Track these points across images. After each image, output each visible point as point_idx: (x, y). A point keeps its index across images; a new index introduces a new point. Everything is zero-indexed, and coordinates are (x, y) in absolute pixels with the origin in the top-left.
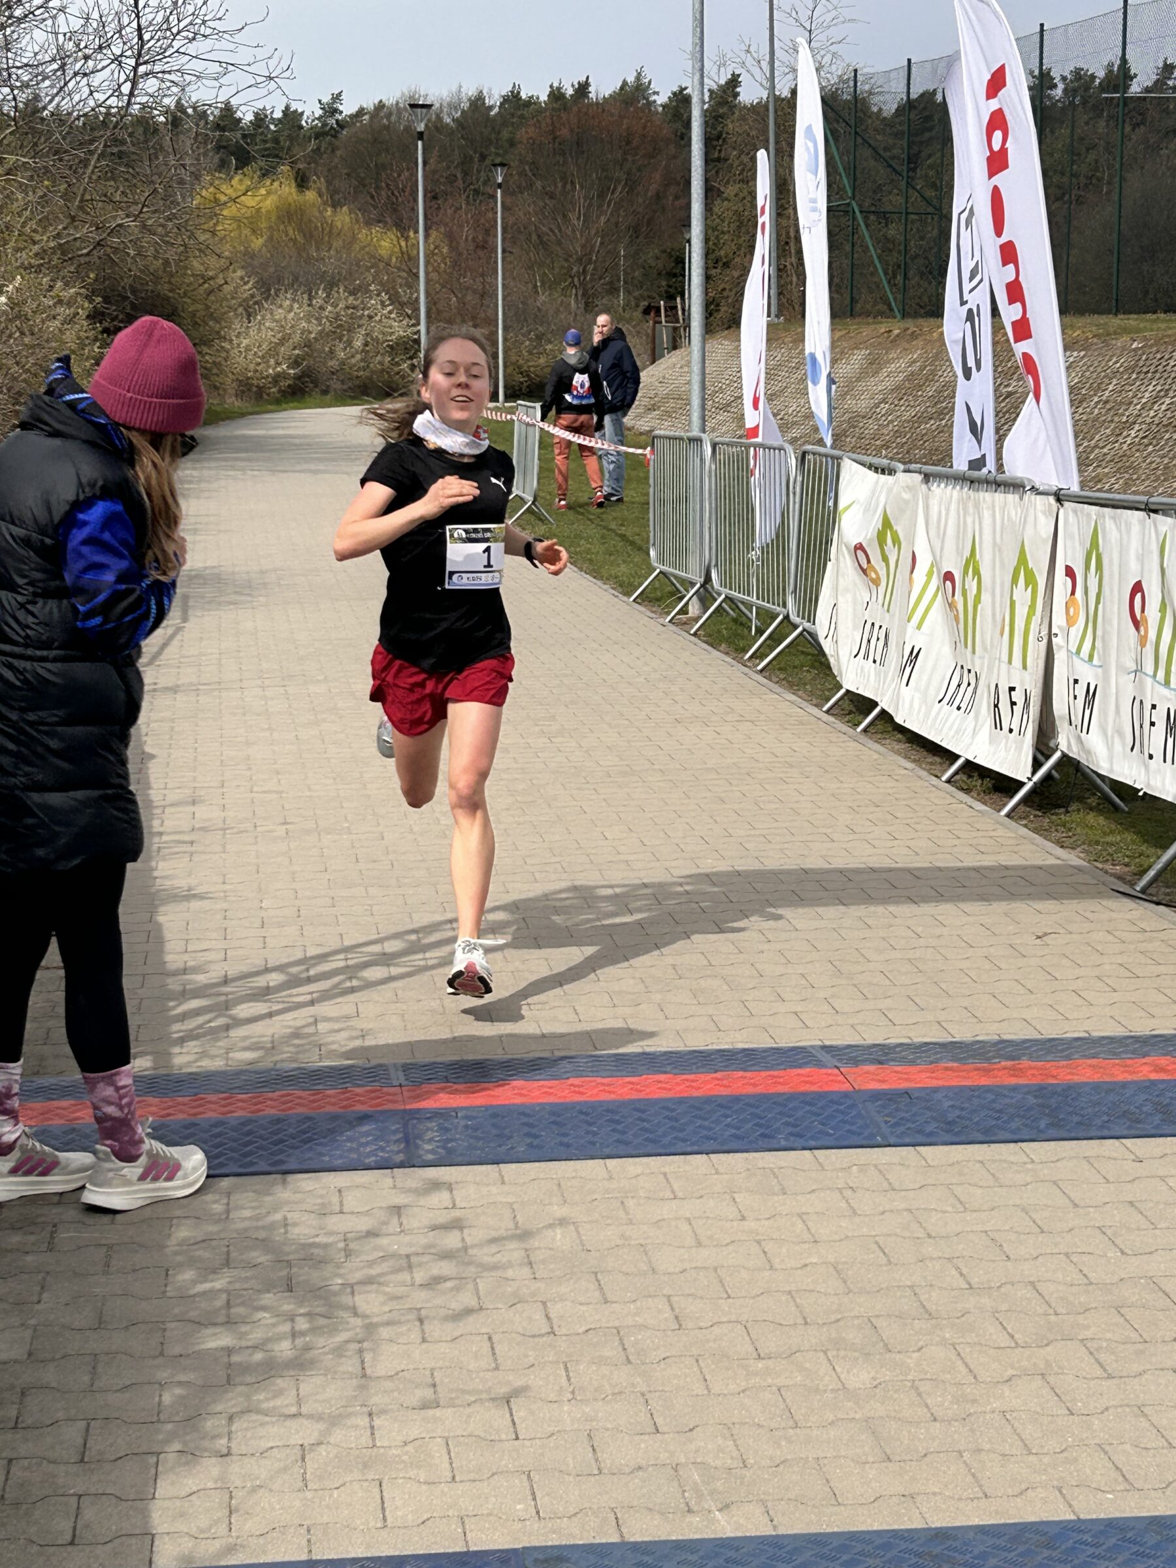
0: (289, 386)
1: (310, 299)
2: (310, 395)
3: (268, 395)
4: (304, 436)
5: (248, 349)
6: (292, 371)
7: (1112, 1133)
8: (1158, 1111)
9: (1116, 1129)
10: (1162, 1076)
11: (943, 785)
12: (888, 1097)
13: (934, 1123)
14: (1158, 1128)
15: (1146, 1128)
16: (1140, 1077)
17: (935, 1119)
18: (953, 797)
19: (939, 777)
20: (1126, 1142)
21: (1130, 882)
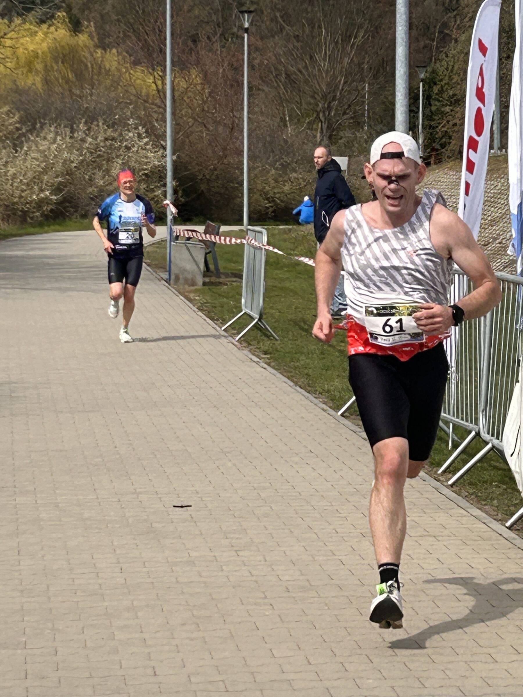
0: (52, 211)
1: (72, 132)
2: (70, 219)
3: (32, 218)
4: (59, 257)
5: (14, 177)
6: (54, 197)
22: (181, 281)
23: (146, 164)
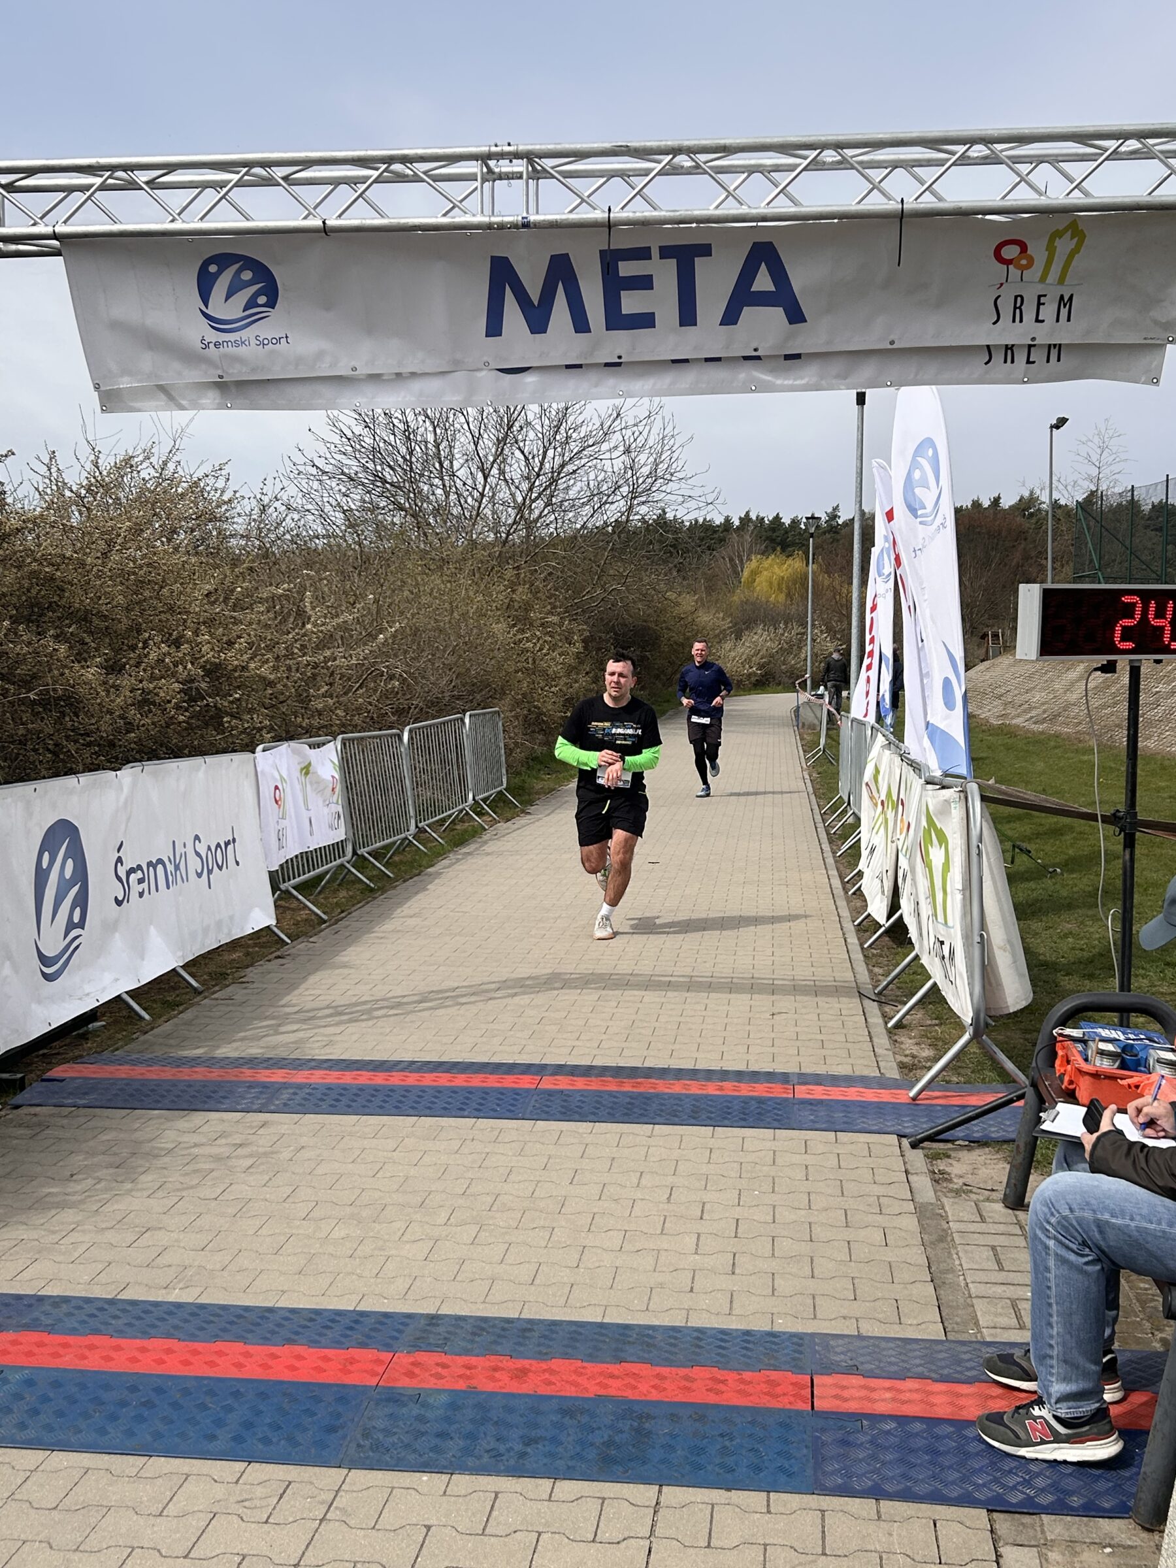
0: (757, 680)
1: (775, 629)
2: (769, 686)
5: (734, 658)
6: (759, 672)
7: (654, 1121)
8: (692, 1111)
9: (658, 1119)
10: (718, 1093)
11: (850, 927)
12: (550, 1093)
13: (560, 1109)
14: (683, 1120)
15: (676, 1120)
16: (704, 1092)
17: (562, 1107)
18: (844, 934)
19: (854, 922)
20: (656, 1126)
21: (875, 987)
22: (806, 727)
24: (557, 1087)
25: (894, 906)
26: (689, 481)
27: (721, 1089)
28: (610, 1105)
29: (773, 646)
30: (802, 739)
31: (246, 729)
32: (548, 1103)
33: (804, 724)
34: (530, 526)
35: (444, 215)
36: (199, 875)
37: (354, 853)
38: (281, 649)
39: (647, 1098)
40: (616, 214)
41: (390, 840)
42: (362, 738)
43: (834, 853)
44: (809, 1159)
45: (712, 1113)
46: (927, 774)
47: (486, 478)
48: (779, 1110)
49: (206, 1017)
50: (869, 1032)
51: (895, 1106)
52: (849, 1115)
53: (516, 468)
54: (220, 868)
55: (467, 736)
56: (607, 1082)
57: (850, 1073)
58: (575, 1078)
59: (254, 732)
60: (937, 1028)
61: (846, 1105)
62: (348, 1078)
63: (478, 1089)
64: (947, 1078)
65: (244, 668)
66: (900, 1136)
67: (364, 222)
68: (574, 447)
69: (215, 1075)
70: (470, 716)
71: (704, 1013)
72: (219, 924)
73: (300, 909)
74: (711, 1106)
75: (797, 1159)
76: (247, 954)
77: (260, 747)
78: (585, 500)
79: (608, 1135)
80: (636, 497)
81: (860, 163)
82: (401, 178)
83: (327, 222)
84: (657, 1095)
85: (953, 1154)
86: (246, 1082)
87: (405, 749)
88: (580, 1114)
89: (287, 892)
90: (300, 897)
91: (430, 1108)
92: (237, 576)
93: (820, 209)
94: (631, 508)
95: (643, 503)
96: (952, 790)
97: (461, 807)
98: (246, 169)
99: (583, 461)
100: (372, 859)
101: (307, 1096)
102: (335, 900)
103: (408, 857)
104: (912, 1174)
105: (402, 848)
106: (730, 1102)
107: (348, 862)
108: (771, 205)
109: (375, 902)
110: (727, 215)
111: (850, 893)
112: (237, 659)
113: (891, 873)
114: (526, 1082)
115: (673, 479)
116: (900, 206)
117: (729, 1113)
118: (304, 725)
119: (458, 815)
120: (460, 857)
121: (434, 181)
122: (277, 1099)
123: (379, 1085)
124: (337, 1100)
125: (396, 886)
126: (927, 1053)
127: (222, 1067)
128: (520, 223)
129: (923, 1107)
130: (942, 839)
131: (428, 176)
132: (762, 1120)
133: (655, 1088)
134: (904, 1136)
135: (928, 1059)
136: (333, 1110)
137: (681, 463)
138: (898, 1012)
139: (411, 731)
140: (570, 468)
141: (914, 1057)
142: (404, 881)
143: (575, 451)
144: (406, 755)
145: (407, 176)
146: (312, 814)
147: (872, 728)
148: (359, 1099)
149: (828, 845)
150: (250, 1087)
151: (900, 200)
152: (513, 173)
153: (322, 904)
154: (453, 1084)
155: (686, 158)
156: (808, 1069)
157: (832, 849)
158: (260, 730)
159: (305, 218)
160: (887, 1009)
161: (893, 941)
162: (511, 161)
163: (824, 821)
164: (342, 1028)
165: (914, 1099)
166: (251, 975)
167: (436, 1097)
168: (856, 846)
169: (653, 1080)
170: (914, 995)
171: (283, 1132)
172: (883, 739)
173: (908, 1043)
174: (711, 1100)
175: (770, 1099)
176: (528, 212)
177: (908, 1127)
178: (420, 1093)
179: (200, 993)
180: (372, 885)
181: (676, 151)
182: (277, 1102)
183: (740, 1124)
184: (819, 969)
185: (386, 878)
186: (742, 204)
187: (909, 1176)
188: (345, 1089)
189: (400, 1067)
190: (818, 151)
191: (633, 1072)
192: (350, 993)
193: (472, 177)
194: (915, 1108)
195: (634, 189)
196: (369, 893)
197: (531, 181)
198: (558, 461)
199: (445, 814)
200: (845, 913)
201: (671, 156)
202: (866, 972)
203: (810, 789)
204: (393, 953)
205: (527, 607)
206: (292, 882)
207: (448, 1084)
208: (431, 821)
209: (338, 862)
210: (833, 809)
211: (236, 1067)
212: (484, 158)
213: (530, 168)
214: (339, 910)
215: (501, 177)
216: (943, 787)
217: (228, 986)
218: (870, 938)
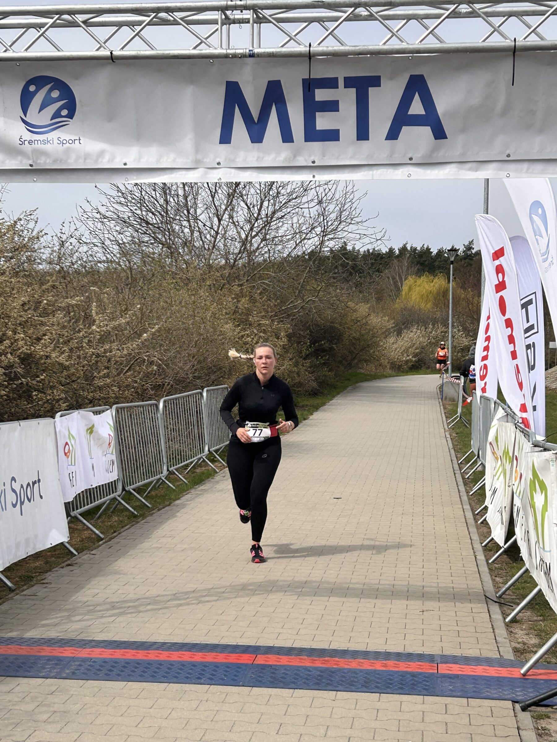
0: (412, 365)
3: (402, 369)
5: (396, 349)
6: (414, 359)
7: (337, 689)
8: (365, 682)
9: (340, 688)
10: (384, 669)
11: (479, 547)
12: (263, 667)
13: (269, 679)
14: (358, 688)
15: (353, 688)
16: (373, 668)
17: (271, 677)
18: (474, 553)
19: (482, 543)
20: (339, 692)
21: (497, 593)
22: (448, 400)
23: (462, 344)
24: (267, 663)
25: (510, 533)
26: (364, 224)
27: (385, 666)
28: (305, 676)
29: (424, 341)
30: (445, 408)
31: (48, 400)
32: (261, 675)
33: (446, 398)
34: (251, 254)
35: (195, 48)
36: (14, 506)
37: (124, 489)
38: (74, 344)
39: (332, 672)
40: (315, 48)
41: (148, 480)
42: (131, 407)
43: (468, 492)
44: (448, 718)
45: (379, 683)
46: (534, 439)
47: (220, 220)
48: (427, 682)
49: (17, 608)
50: (492, 625)
51: (511, 681)
52: (477, 686)
53: (241, 215)
54: (29, 500)
55: (205, 405)
56: (305, 659)
57: (479, 656)
58: (280, 657)
59: (54, 402)
60: (541, 622)
61: (475, 679)
62: (119, 654)
63: (211, 663)
64: (548, 660)
65: (47, 357)
66: (514, 702)
67: (139, 52)
68: (283, 199)
69: (24, 651)
70: (207, 391)
71: (373, 610)
72: (27, 541)
73: (84, 530)
74: (378, 678)
75: (439, 718)
76: (47, 563)
77: (59, 414)
78: (290, 237)
79: (304, 699)
80: (325, 236)
81: (485, 13)
82: (165, 22)
83: (113, 52)
84: (339, 670)
85: (552, 716)
86: (46, 656)
87: (161, 415)
88: (284, 683)
89: (76, 517)
90: (85, 521)
91: (176, 677)
92: (44, 292)
93: (457, 45)
94: (322, 243)
95: (332, 239)
96: (551, 452)
97: (199, 456)
98: (58, 16)
99: (289, 210)
100: (136, 494)
101: (89, 667)
102: (109, 523)
103: (162, 492)
104: (523, 730)
105: (157, 486)
106: (392, 676)
107: (119, 496)
108: (423, 42)
109: (138, 525)
110: (392, 49)
111: (479, 522)
112: (43, 351)
113: (508, 509)
114: (245, 659)
115: (353, 222)
116: (513, 44)
117: (391, 684)
118: (89, 397)
119: (197, 462)
120: (199, 493)
121: (187, 24)
122: (68, 669)
123: (140, 660)
124: (110, 670)
125: (153, 513)
126: (534, 641)
127: (28, 645)
128: (247, 54)
129: (531, 681)
130: (543, 487)
131: (185, 21)
132: (415, 689)
133: (338, 665)
134: (517, 702)
135: (535, 646)
136: (108, 677)
137: (358, 211)
138: (513, 610)
139: (165, 401)
140: (279, 214)
141: (524, 644)
142: (159, 510)
143: (283, 202)
144: (161, 419)
145: (169, 21)
146: (94, 461)
147: (495, 403)
148: (126, 670)
149: (463, 486)
150: (48, 660)
151: (513, 40)
152: (243, 19)
153: (100, 526)
154: (192, 660)
155: (365, 10)
156: (447, 652)
157: (466, 490)
158: (58, 401)
159: (98, 50)
160: (505, 608)
161: (510, 558)
162: (242, 12)
163: (460, 469)
164: (113, 618)
165: (524, 675)
166: (50, 577)
167: (181, 669)
168: (483, 488)
169: (337, 659)
170: (524, 598)
171: (72, 693)
172: (503, 411)
173: (520, 634)
174: (378, 674)
175: (421, 674)
176: (253, 47)
177: (519, 695)
178: (170, 666)
179: (13, 591)
180: (136, 513)
181: (357, 5)
182: (67, 671)
183: (398, 692)
184: (457, 578)
185: (145, 508)
186: (402, 42)
187: (520, 731)
188: (116, 662)
189: (155, 647)
190: (456, 5)
191: (322, 652)
192: (120, 592)
193: (215, 22)
194: (525, 681)
195: (327, 30)
196: (133, 519)
197: (255, 25)
198: (271, 209)
199: (188, 461)
200: (475, 537)
201: (353, 9)
202: (491, 581)
203: (451, 446)
204: (151, 563)
205: (248, 312)
206: (79, 510)
207: (190, 660)
208: (178, 466)
209: (112, 496)
210: (467, 460)
211: (40, 645)
212: (223, 9)
213: (255, 16)
214: (112, 531)
215: (235, 22)
216: (545, 450)
217: (33, 586)
218: (494, 555)
